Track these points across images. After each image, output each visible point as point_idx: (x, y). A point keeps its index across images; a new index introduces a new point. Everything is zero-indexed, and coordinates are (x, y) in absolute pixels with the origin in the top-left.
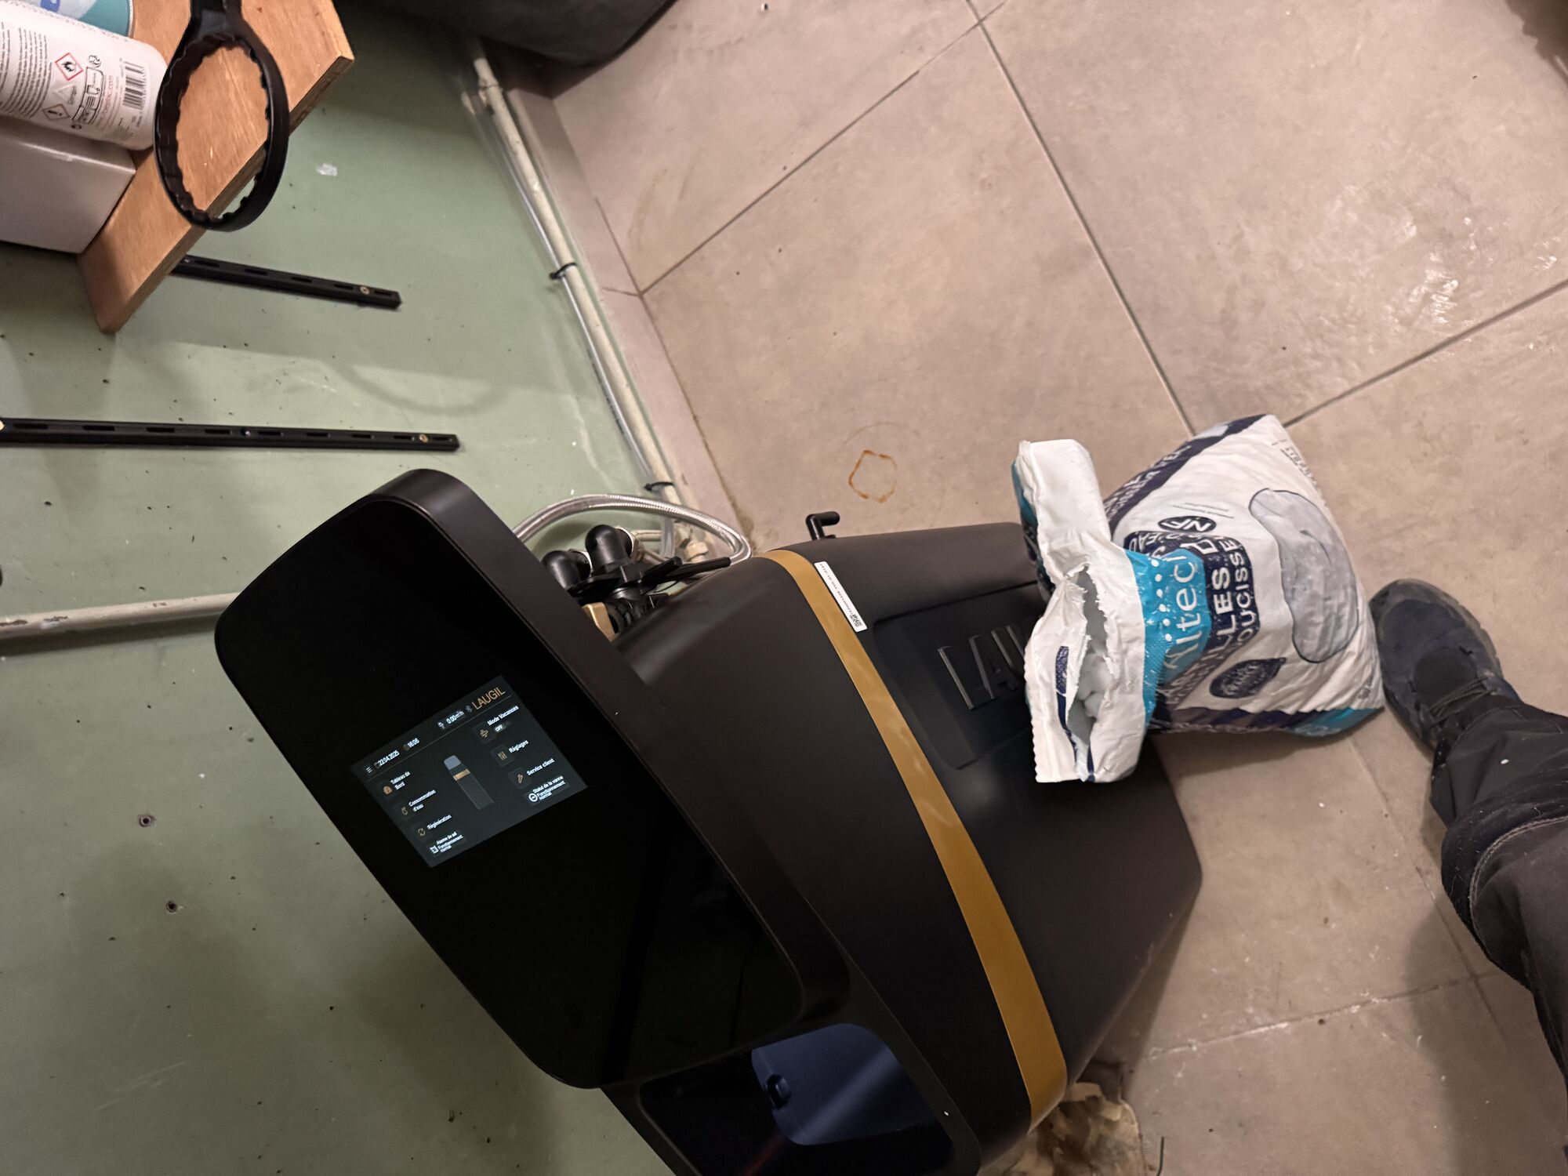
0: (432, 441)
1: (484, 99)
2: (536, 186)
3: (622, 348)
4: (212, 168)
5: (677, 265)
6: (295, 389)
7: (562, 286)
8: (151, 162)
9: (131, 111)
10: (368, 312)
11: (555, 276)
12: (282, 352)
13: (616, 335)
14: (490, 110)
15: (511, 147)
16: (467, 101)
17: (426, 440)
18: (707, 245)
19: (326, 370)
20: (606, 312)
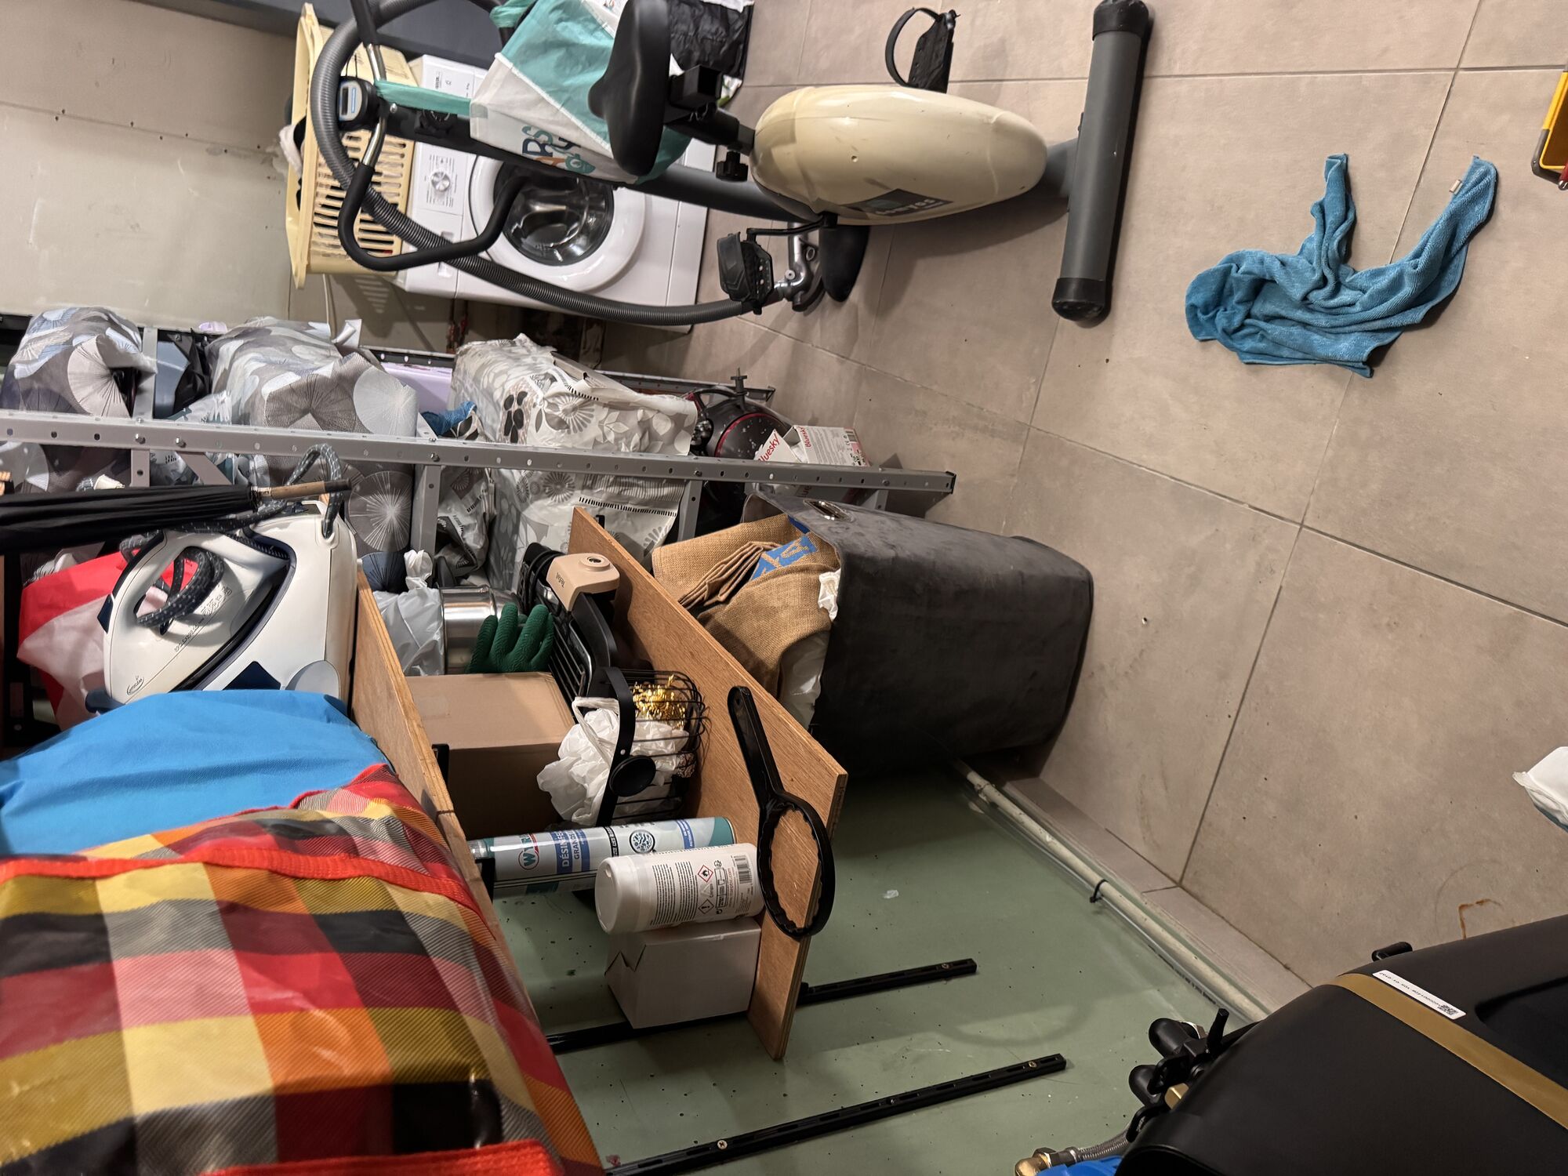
0: (1042, 1065)
1: (984, 798)
2: (1048, 838)
3: (1183, 934)
4: (799, 895)
5: (1194, 843)
6: (918, 1059)
7: (1105, 906)
8: (768, 918)
9: (747, 885)
10: (956, 983)
11: (1094, 899)
12: (900, 1034)
13: (1172, 925)
14: (994, 805)
15: (1017, 821)
16: (974, 807)
17: (1035, 1065)
18: (1207, 813)
19: (938, 1037)
20: (1156, 911)
